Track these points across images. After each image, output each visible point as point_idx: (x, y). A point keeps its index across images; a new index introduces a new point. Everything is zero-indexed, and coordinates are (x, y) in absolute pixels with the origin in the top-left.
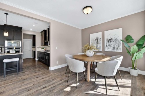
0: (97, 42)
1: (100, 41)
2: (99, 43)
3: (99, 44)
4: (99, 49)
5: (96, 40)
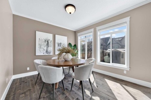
1: (51, 44)
2: (50, 45)
3: (50, 47)
4: (50, 53)
5: (46, 42)
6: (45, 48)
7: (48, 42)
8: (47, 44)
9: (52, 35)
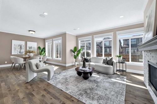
0: (21, 48)
2: (22, 48)
3: (22, 50)
4: (22, 53)
5: (20, 46)
6: (19, 50)
7: (21, 46)
8: (20, 48)
9: (24, 42)
